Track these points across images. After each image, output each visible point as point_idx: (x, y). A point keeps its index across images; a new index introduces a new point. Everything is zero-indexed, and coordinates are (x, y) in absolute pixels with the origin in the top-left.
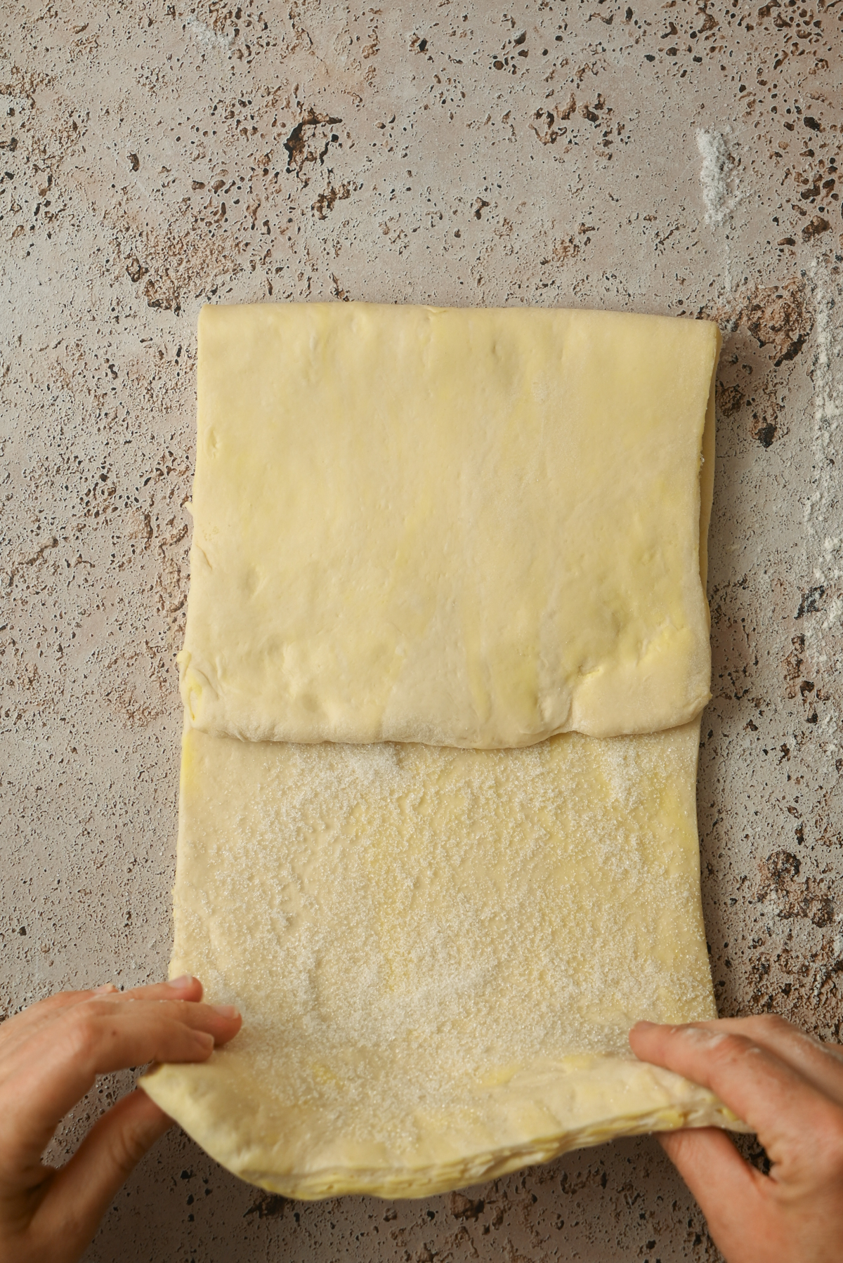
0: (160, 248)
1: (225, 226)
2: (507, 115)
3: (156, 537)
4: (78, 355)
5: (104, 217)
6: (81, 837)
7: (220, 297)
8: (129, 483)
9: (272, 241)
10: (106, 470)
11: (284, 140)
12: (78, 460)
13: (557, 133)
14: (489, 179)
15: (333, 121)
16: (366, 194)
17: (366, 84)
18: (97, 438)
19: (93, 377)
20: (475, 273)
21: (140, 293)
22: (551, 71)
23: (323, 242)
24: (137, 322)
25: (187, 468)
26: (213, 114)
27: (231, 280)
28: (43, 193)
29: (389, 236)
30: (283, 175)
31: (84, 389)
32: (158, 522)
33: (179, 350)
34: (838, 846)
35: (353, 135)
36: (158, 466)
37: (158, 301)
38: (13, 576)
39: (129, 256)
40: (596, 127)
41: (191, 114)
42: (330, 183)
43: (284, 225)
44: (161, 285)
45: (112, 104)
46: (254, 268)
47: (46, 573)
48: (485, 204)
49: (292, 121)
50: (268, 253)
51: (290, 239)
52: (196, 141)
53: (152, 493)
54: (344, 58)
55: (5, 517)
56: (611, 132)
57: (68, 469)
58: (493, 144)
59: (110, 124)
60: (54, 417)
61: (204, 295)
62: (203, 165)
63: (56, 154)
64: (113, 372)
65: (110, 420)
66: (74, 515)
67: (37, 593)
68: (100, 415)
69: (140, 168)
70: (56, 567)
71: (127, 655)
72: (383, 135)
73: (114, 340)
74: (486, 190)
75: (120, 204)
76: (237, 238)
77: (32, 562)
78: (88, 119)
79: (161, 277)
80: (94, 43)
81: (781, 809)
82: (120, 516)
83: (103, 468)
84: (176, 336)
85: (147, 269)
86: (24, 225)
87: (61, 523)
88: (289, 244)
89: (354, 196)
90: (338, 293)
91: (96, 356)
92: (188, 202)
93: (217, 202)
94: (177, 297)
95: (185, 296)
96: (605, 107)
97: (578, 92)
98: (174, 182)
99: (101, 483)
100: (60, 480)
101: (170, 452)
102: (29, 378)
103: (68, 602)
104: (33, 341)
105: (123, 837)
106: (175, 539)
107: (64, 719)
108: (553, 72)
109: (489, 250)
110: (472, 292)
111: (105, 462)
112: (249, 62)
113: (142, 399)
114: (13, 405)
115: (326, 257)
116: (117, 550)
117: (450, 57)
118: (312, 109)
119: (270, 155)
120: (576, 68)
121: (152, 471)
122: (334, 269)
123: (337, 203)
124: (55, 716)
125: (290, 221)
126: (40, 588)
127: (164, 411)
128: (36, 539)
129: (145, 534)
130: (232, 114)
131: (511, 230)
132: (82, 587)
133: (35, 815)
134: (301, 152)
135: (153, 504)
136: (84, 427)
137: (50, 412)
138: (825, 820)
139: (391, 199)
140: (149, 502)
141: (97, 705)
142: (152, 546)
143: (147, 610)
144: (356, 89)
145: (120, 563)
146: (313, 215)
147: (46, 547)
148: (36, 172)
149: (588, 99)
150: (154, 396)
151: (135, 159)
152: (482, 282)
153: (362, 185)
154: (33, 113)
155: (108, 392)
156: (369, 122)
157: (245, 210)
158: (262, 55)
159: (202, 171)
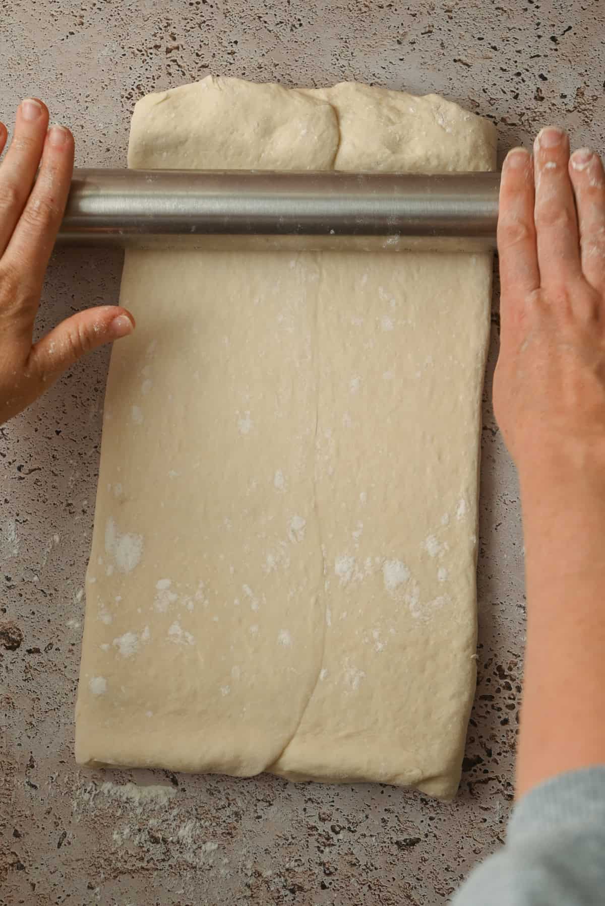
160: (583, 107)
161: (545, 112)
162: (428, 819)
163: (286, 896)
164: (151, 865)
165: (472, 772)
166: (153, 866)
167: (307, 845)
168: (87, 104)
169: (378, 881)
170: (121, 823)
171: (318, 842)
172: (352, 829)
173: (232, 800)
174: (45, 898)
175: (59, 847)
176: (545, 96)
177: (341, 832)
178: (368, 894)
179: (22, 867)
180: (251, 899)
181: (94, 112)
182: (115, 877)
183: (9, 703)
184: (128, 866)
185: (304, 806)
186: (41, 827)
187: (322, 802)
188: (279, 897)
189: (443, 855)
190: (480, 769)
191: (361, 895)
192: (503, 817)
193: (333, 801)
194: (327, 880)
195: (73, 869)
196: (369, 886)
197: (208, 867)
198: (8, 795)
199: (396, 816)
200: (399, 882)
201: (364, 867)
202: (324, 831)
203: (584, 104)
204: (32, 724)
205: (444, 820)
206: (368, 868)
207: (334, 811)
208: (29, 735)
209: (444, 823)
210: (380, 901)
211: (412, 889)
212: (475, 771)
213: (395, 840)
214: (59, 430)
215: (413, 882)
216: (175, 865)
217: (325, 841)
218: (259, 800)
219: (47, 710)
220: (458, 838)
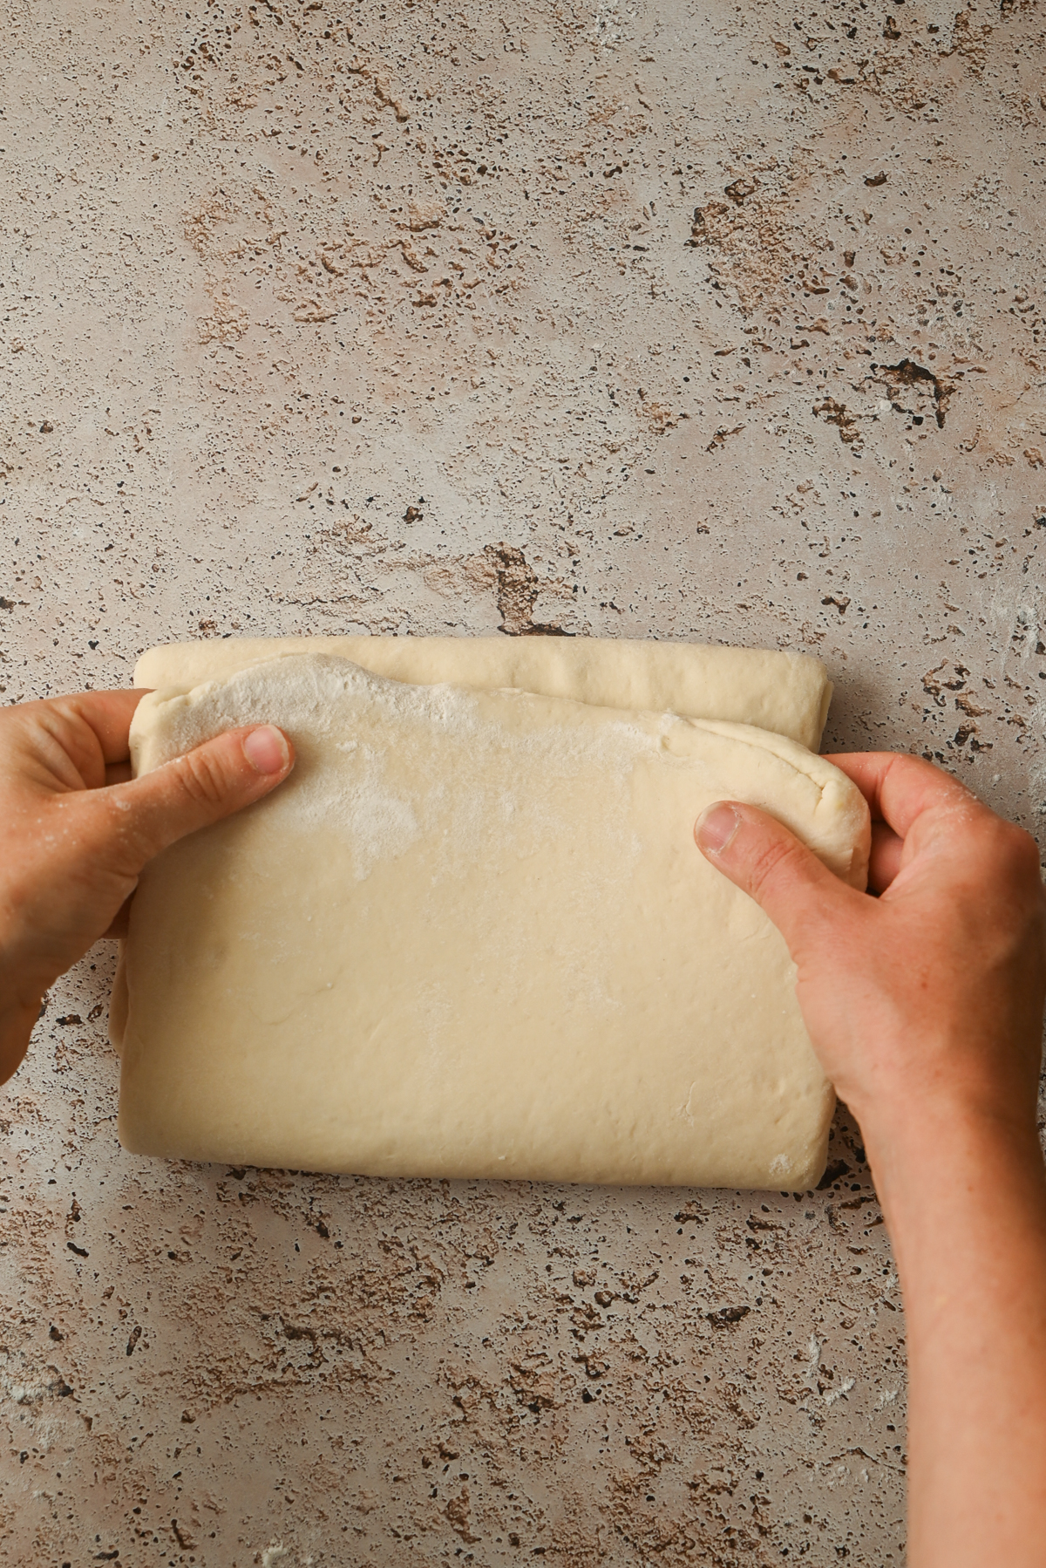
0: (768, 218)
1: (800, 295)
2: (959, 631)
3: (412, 236)
4: (632, 129)
5: (804, 150)
6: (55, 172)
7: (710, 293)
8: (475, 200)
9: (783, 352)
10: (493, 172)
11: (913, 359)
12: (503, 138)
13: (938, 694)
14: (874, 612)
15: (940, 418)
16: (848, 462)
17: (990, 455)
18: (531, 159)
19: (605, 149)
20: (753, 600)
21: (712, 197)
22: (1020, 684)
23: (784, 413)
24: (675, 197)
25: (497, 267)
26: (942, 271)
27: (732, 306)
28: (832, 74)
29: (796, 494)
30: (868, 361)
31: (590, 140)
32: (429, 237)
33: (642, 249)
34: (55, 1068)
35: (923, 443)
36: (498, 233)
37: (703, 219)
38: (362, 73)
39: (756, 181)
40: (948, 743)
41: (941, 244)
42: (860, 417)
43: (804, 365)
44: (723, 222)
45: (949, 149)
46: (749, 332)
47: (365, 111)
48: (842, 609)
49: (938, 368)
50: (767, 348)
51: (787, 373)
52: (907, 252)
53: (466, 228)
54: (1023, 426)
55: (432, 59)
56: (942, 762)
57: (491, 128)
58: (920, 616)
59: (923, 148)
60: (554, 107)
61: (712, 274)
62: (876, 262)
63: (882, 86)
64: (612, 173)
65: (553, 172)
66: (436, 139)
67: (341, 102)
68: (559, 160)
69: (868, 188)
70: (373, 122)
71: (269, 211)
72: (925, 479)
73: (653, 171)
74: (860, 609)
75: (822, 167)
76: (785, 309)
77: (378, 93)
78: (929, 121)
79: (731, 222)
80: (1027, 121)
81: (98, 997)
82: (436, 192)
83: (495, 169)
84: (660, 244)
85: (742, 204)
86: (791, 55)
87: (426, 124)
88: (781, 372)
89: (844, 448)
90: (721, 435)
91: (632, 150)
92: (828, 248)
93: (829, 283)
94: (707, 241)
95: (710, 252)
96: (975, 754)
97: (993, 719)
98: (853, 229)
99: (475, 168)
100: (478, 120)
101: (516, 245)
102: (601, 74)
103: (331, 138)
104: (647, 76)
105: (55, 220)
106: (409, 258)
107: (192, 143)
108: (1018, 687)
109: (783, 617)
110: (729, 598)
111: (501, 170)
112: (1012, 311)
113: (580, 209)
114: (568, 57)
115: (766, 418)
116: (396, 192)
117: (1031, 557)
118: (954, 391)
119: (892, 343)
120: (1025, 716)
121: (492, 226)
122: (751, 428)
123: (835, 427)
124: (196, 132)
125: (810, 372)
126: (348, 105)
127: (566, 236)
128: (405, 96)
129: (415, 223)
130: (943, 294)
131: (810, 642)
132: (350, 154)
133: (79, 118)
134: (899, 380)
135: (452, 230)
136: (544, 143)
137: (561, 102)
138: (86, 1051)
139: (843, 493)
140: (455, 225)
141: (209, 179)
142: (401, 232)
143: (324, 231)
144: (984, 443)
145: (379, 197)
146: (818, 400)
147: (396, 109)
148: (858, 64)
149: (985, 731)
150: (584, 223)
151: (880, 180)
152: (742, 610)
153: (859, 457)
154: (933, 55)
155: (587, 168)
156: (941, 461)
157: (821, 317)
158: (1022, 326)
159: (867, 263)
160: (967, 46)
161: (903, 58)
162: (761, 1275)
163: (523, 1417)
164: (289, 1376)
165: (832, 1190)
166: (294, 1378)
167: (556, 1329)
168: (116, 81)
169: (679, 1383)
170: (234, 1308)
171: (575, 1322)
172: (632, 1298)
173: (423, 1259)
174: (109, 1442)
175: (129, 1354)
176: (901, 30)
177: (613, 1302)
178: (664, 1406)
179: (67, 1392)
180: (463, 1425)
181: (128, 94)
182: (228, 1400)
183: (32, 1112)
184: (251, 1380)
185: (548, 1261)
186: (96, 1321)
187: (578, 1254)
188: (511, 1421)
189: (789, 1333)
190: (846, 1185)
191: (652, 1409)
192: (888, 1263)
193: (596, 1252)
194: (592, 1387)
195: (155, 1389)
196: (665, 1393)
197: (387, 1375)
198: (37, 1269)
199: (706, 1272)
200: (715, 1383)
201: (656, 1361)
202: (583, 1303)
203: (968, 40)
204: (72, 1146)
205: (789, 1274)
206: (663, 1362)
207: (599, 1268)
208: (69, 1164)
209: (789, 1279)
210: (686, 1418)
211: (739, 1394)
212: (837, 1187)
213: (705, 1311)
214: (94, 641)
215: (740, 1381)
216: (330, 1375)
217: (587, 1320)
218: (469, 1257)
219: (97, 1120)
220: (813, 1303)
